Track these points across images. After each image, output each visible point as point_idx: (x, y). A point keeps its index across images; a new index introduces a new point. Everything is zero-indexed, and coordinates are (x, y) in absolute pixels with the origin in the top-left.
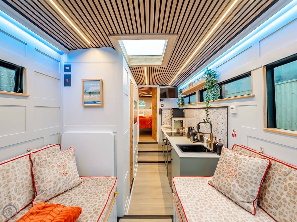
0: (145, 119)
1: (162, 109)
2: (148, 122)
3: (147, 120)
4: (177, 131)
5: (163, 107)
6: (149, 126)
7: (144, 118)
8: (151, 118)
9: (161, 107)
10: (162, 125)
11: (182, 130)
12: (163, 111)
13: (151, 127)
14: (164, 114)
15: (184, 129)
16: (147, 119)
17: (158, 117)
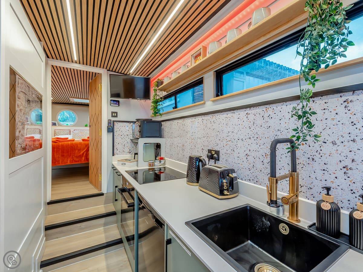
0: (72, 144)
1: (114, 122)
2: (79, 150)
3: (79, 146)
4: (150, 165)
5: (116, 116)
6: (83, 158)
7: (69, 142)
8: (86, 142)
9: (112, 116)
10: (113, 155)
11: (160, 162)
12: (117, 126)
13: (87, 159)
14: (118, 133)
15: (163, 161)
16: (77, 145)
17: (106, 138)
